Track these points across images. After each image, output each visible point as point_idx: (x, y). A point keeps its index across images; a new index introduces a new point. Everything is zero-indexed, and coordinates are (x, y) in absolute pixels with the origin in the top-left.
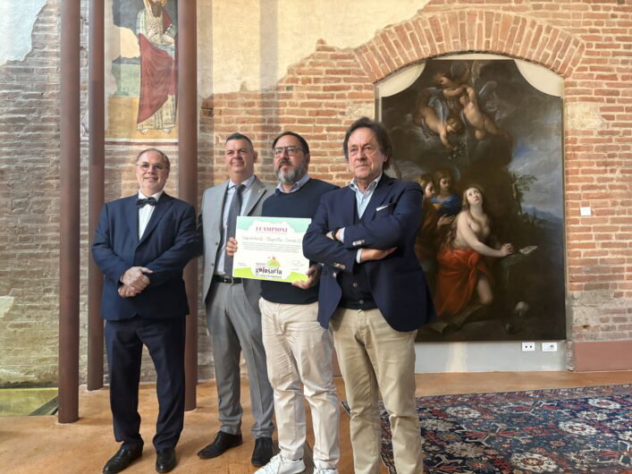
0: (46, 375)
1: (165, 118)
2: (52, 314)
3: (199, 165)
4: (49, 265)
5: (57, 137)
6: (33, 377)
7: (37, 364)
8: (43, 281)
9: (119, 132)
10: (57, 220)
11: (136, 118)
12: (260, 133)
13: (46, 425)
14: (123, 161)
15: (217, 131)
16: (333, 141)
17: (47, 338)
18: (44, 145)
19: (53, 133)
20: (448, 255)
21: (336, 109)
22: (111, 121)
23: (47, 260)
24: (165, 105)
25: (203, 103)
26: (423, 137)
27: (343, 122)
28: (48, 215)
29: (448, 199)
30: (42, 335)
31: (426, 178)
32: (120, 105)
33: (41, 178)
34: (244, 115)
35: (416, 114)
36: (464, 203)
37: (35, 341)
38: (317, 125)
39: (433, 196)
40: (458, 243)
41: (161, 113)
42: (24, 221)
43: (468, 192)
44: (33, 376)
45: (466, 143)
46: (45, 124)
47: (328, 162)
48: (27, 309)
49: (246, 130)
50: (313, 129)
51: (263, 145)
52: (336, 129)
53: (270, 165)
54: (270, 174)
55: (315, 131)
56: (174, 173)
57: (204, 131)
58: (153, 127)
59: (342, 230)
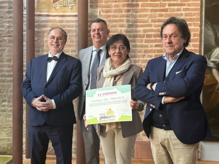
0: (3, 148)
2: (6, 114)
3: (89, 29)
4: (4, 86)
5: (9, 12)
8: (1, 95)
9: (43, 8)
10: (9, 60)
12: (126, 8)
14: (45, 26)
15: (100, 7)
16: (172, 13)
17: (4, 128)
18: (2, 17)
19: (7, 10)
23: (4, 84)
28: (4, 58)
38: (162, 2)
49: (117, 7)
50: (160, 5)
51: (127, 16)
52: (174, 5)
53: (132, 28)
54: (132, 34)
55: (161, 6)
56: (74, 34)
57: (92, 8)
58: (62, 6)
59: (155, 84)
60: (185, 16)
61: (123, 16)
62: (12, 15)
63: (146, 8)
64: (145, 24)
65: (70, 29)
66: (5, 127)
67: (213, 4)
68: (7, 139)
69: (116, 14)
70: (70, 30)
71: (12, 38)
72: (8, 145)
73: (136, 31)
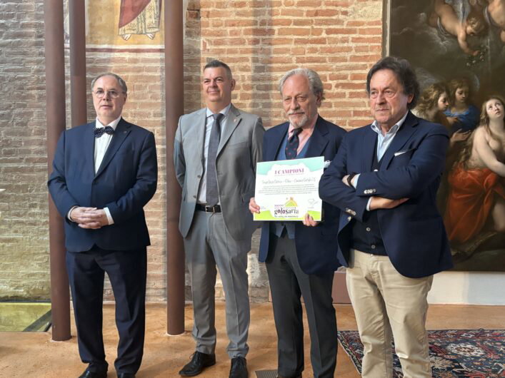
0: (34, 290)
1: (148, 21)
2: (38, 229)
3: (186, 74)
4: (33, 179)
5: (37, 44)
6: (22, 292)
7: (25, 279)
8: (28, 196)
9: (100, 37)
10: (40, 133)
11: (117, 22)
12: (251, 37)
13: (41, 341)
15: (204, 35)
16: (333, 46)
17: (34, 254)
18: (25, 54)
19: (33, 40)
20: (461, 175)
21: (338, 9)
22: (91, 26)
23: (32, 175)
24: (147, 7)
25: (189, 4)
26: (438, 40)
27: (346, 23)
28: (31, 127)
29: (463, 112)
30: (29, 250)
31: (440, 88)
32: (101, 8)
33: (23, 89)
34: (233, 17)
35: (432, 13)
36: (483, 117)
37: (24, 256)
38: (315, 27)
39: (447, 108)
40: (474, 161)
41: (144, 16)
42: (7, 134)
43: (488, 104)
44: (22, 290)
45: (488, 47)
46: (24, 31)
47: (327, 69)
48: (14, 224)
49: (236, 34)
50: (311, 32)
51: (254, 51)
52: (336, 31)
53: (262, 74)
54: (262, 83)
55: (313, 34)
56: (158, 83)
57: (191, 36)
58: (135, 32)
59: (357, 177)
60: (356, 51)
61: (246, 51)
62: (43, 49)
63: (287, 37)
64: (284, 65)
65: (150, 74)
66: (36, 252)
67: (405, 30)
68: (41, 274)
69: (234, 47)
70: (150, 77)
71: (44, 92)
72: (43, 284)
73: (270, 79)
